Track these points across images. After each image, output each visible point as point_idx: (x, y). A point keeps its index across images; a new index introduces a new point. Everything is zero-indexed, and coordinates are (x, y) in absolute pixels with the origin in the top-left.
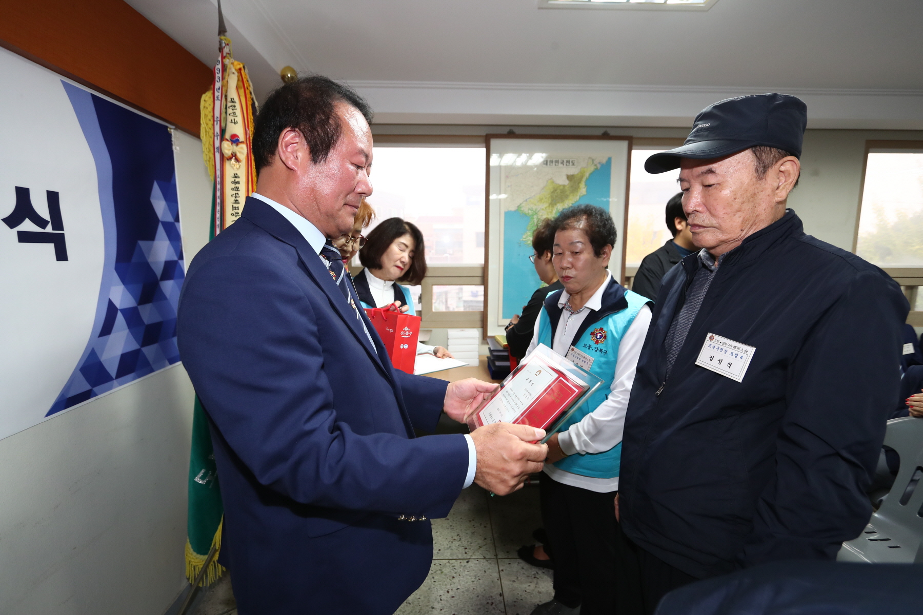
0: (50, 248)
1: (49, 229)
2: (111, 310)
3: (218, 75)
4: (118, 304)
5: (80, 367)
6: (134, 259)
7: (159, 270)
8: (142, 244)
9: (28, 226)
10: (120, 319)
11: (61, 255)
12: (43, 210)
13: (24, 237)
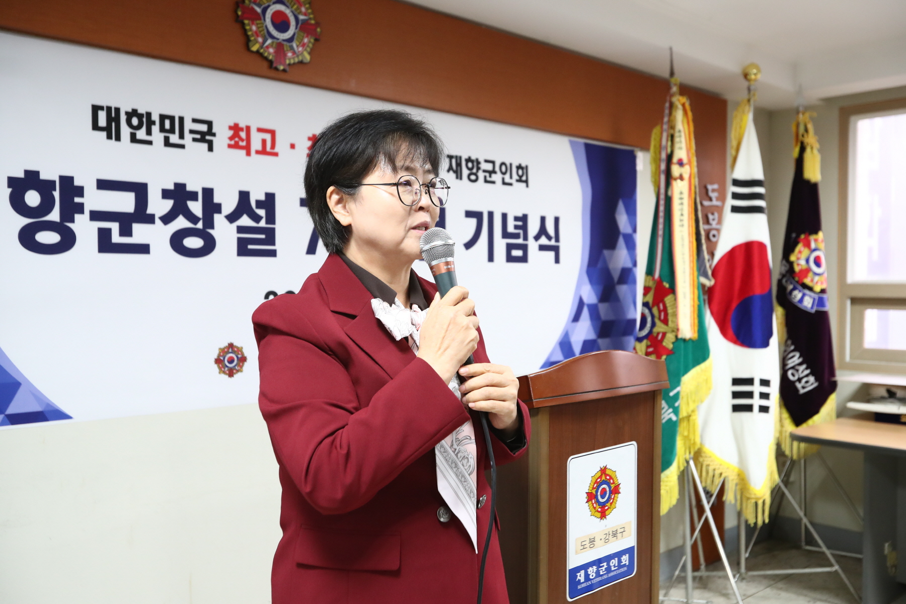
0: (552, 254)
1: (553, 243)
2: (581, 304)
3: (667, 111)
4: (586, 300)
5: (560, 340)
6: (600, 265)
7: (616, 276)
8: (606, 252)
9: (543, 241)
10: (585, 312)
11: (557, 261)
12: (551, 230)
13: (542, 248)
